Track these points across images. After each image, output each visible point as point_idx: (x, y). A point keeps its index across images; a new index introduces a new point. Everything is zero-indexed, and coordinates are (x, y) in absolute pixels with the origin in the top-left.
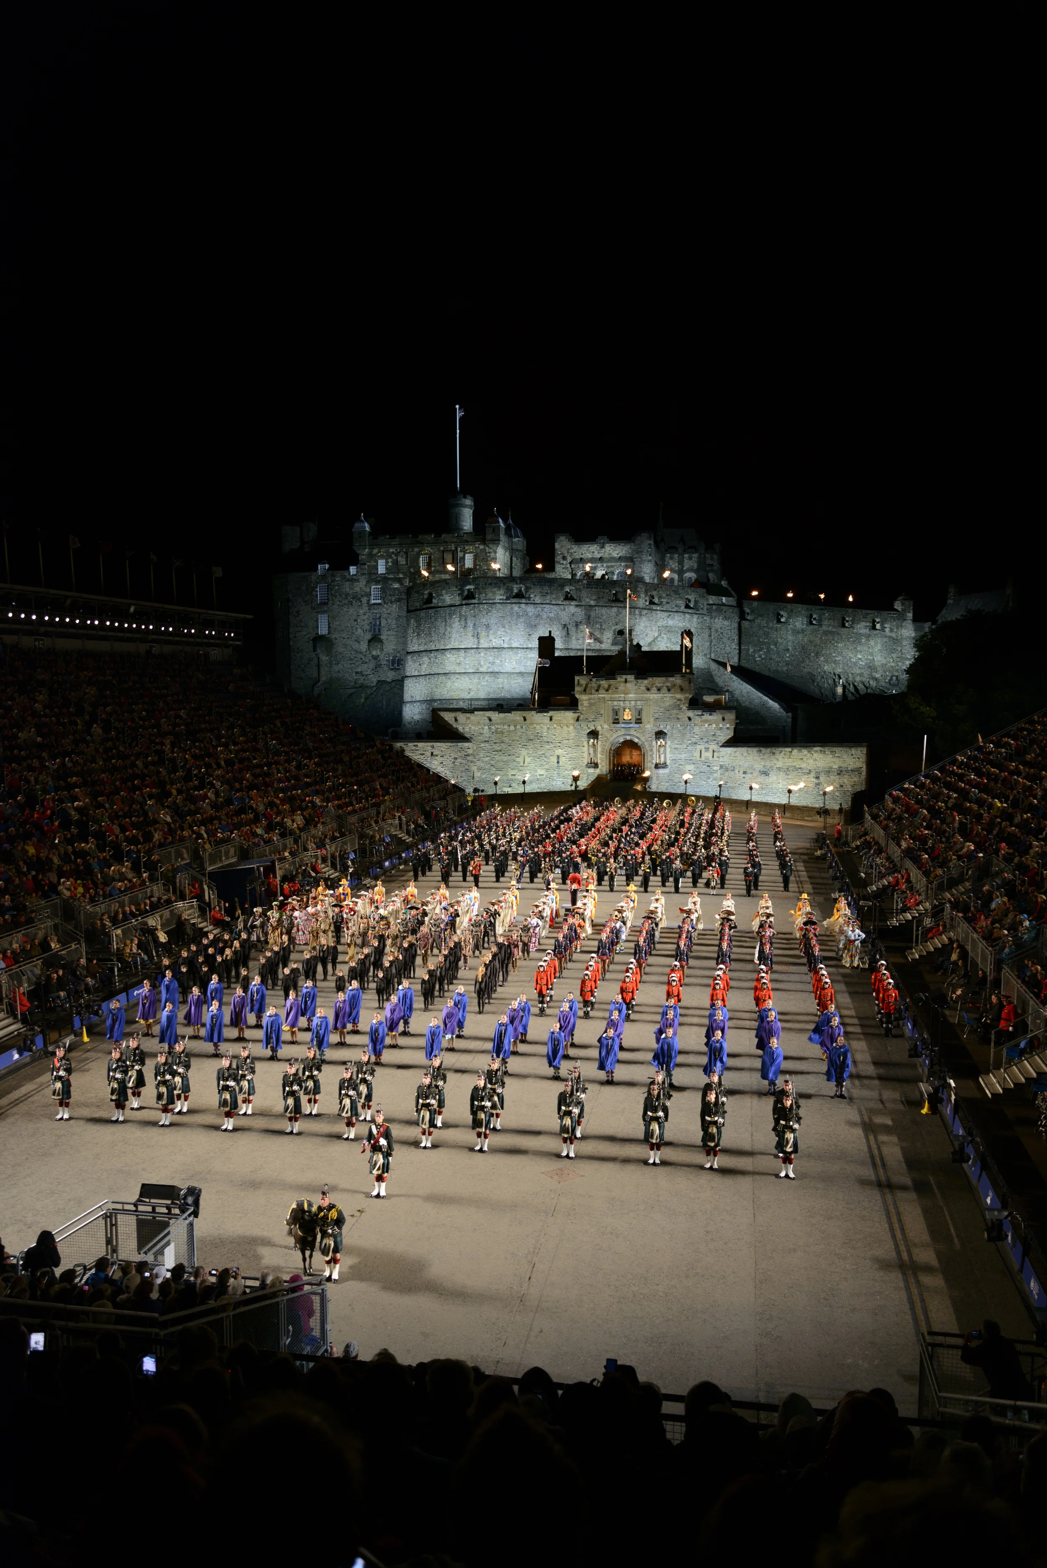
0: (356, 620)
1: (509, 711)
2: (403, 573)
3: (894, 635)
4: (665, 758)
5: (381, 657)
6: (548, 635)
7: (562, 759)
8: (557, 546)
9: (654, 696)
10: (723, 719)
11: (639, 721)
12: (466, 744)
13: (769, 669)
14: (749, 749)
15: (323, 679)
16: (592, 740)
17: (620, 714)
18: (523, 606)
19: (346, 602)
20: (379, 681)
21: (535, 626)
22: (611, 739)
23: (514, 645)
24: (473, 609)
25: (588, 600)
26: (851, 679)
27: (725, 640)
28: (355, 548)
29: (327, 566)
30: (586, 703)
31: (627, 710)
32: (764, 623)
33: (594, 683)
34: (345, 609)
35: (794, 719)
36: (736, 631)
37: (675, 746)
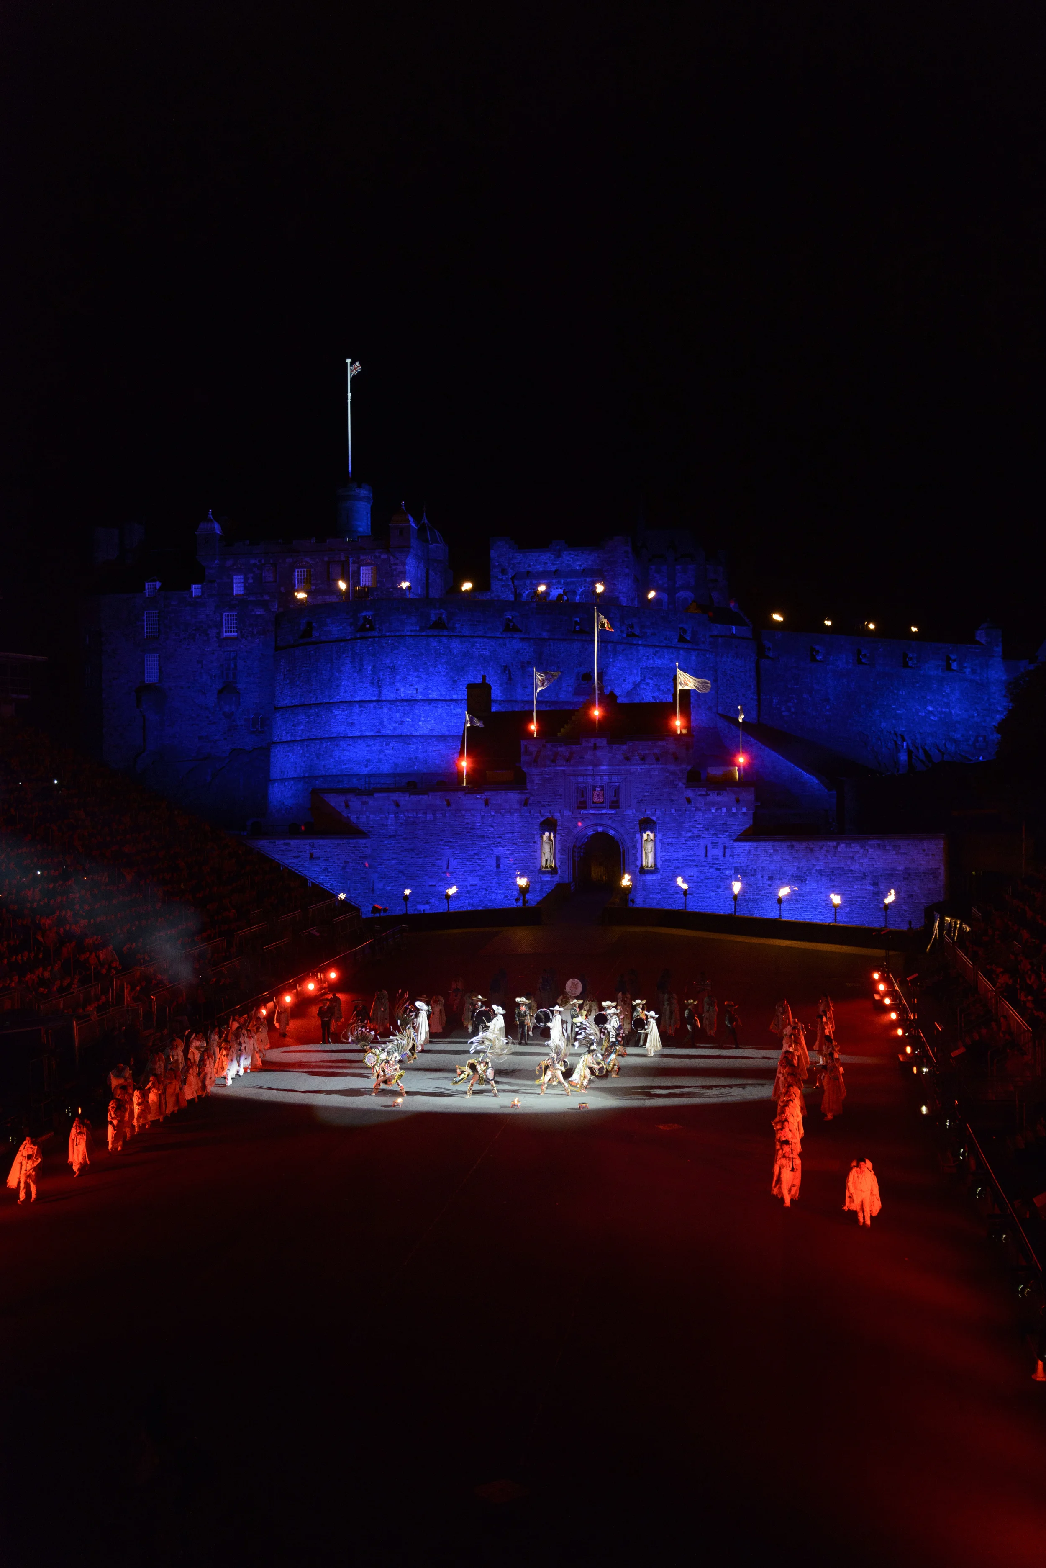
0: (200, 662)
1: (425, 792)
2: (268, 594)
3: (977, 678)
4: (654, 858)
5: (238, 715)
6: (480, 681)
7: (504, 861)
8: (493, 554)
9: (635, 768)
10: (738, 801)
11: (615, 805)
12: (362, 842)
13: (802, 728)
14: (776, 844)
15: (151, 747)
16: (547, 834)
17: (588, 794)
18: (445, 640)
19: (186, 635)
20: (233, 750)
21: (462, 669)
22: (576, 831)
23: (431, 697)
24: (372, 645)
25: (537, 631)
26: (919, 741)
27: (737, 687)
28: (200, 559)
29: (158, 585)
30: (537, 780)
31: (598, 789)
32: (791, 662)
33: (549, 751)
34: (185, 646)
35: (840, 799)
36: (753, 674)
37: (669, 840)
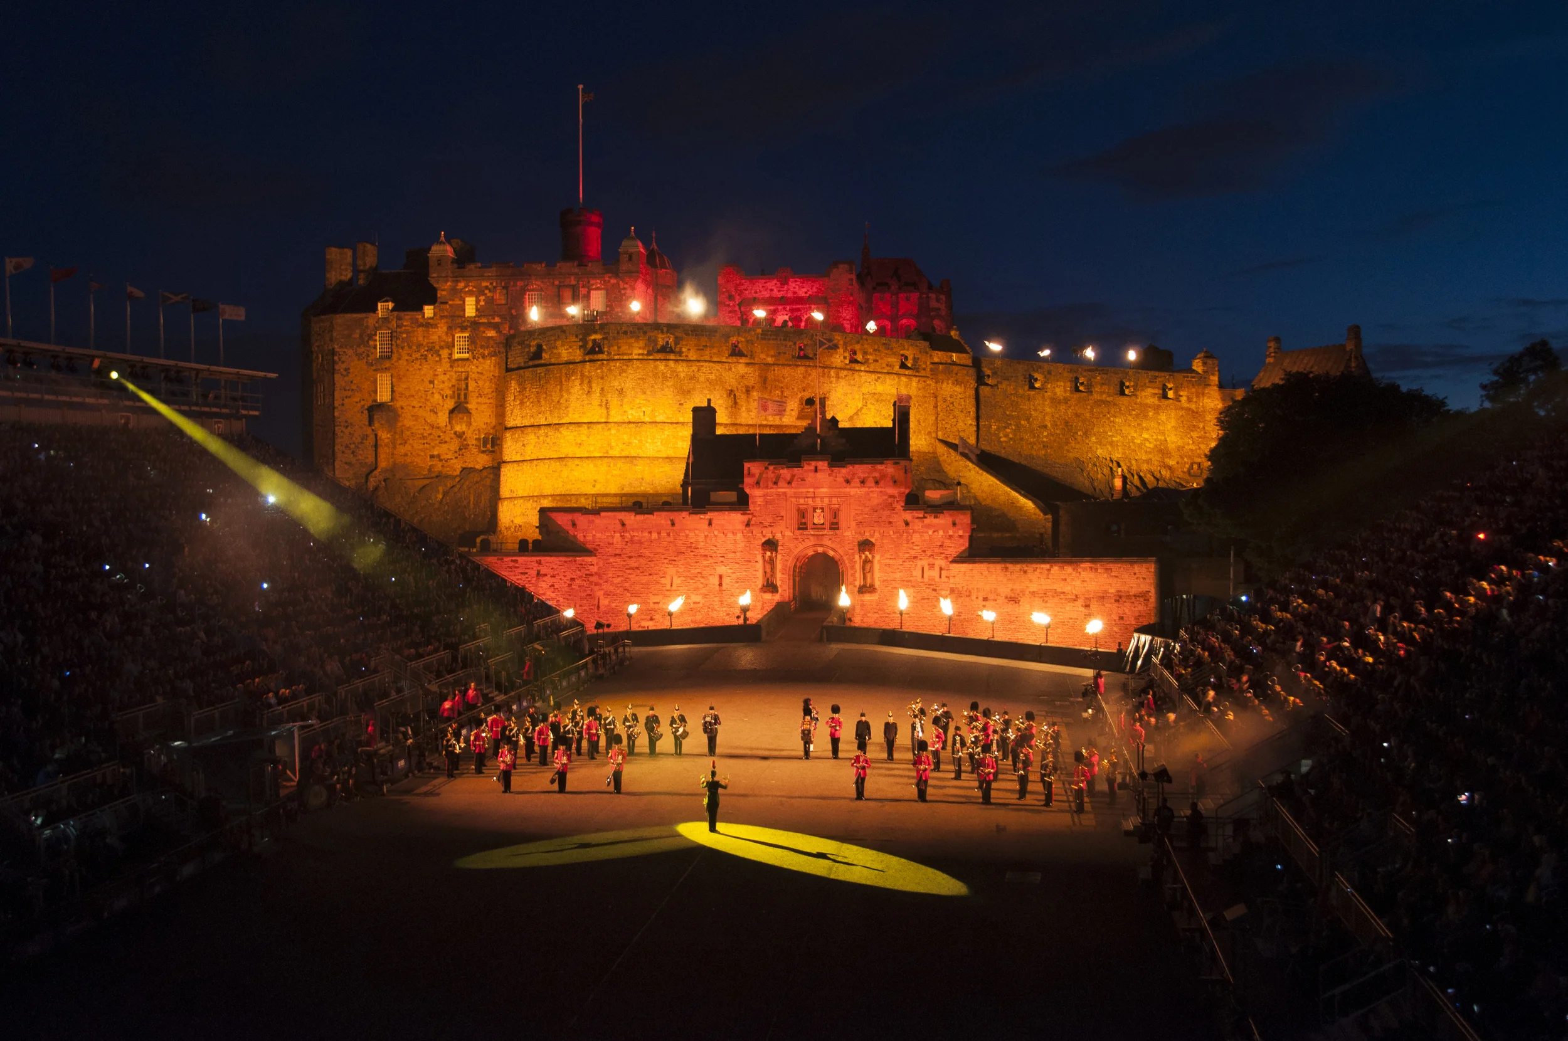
0: (431, 382)
1: (650, 512)
2: (499, 316)
3: (1193, 406)
4: (872, 578)
5: (469, 434)
6: (705, 404)
7: (726, 581)
8: (721, 280)
9: (855, 491)
10: (954, 524)
11: (835, 526)
12: (589, 559)
13: (1020, 454)
14: (991, 565)
15: (383, 464)
16: (768, 554)
17: (809, 515)
18: (672, 364)
19: (418, 355)
20: (464, 469)
21: (686, 393)
22: (796, 551)
23: (658, 420)
24: (600, 368)
25: (763, 356)
26: (1134, 467)
27: (957, 413)
28: (432, 281)
29: (391, 305)
30: (760, 501)
31: (818, 511)
32: (1010, 390)
33: (770, 474)
34: (417, 366)
35: (1056, 523)
36: (973, 401)
37: (887, 561)
